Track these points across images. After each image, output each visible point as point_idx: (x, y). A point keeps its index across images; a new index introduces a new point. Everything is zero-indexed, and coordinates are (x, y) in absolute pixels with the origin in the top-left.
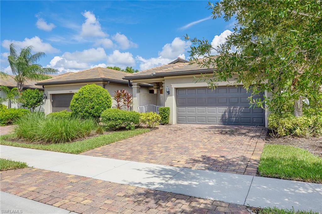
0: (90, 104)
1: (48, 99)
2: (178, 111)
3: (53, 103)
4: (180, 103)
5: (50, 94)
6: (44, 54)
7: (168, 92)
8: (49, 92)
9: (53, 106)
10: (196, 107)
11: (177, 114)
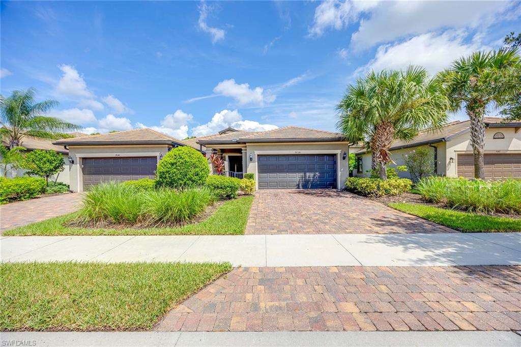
0: (193, 171)
1: (77, 164)
2: (259, 177)
3: (83, 170)
4: (262, 169)
5: (80, 158)
6: (57, 102)
7: (251, 159)
8: (78, 155)
9: (84, 174)
10: (278, 174)
11: (259, 180)
